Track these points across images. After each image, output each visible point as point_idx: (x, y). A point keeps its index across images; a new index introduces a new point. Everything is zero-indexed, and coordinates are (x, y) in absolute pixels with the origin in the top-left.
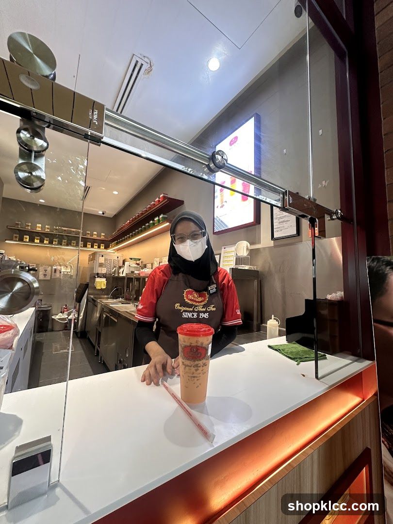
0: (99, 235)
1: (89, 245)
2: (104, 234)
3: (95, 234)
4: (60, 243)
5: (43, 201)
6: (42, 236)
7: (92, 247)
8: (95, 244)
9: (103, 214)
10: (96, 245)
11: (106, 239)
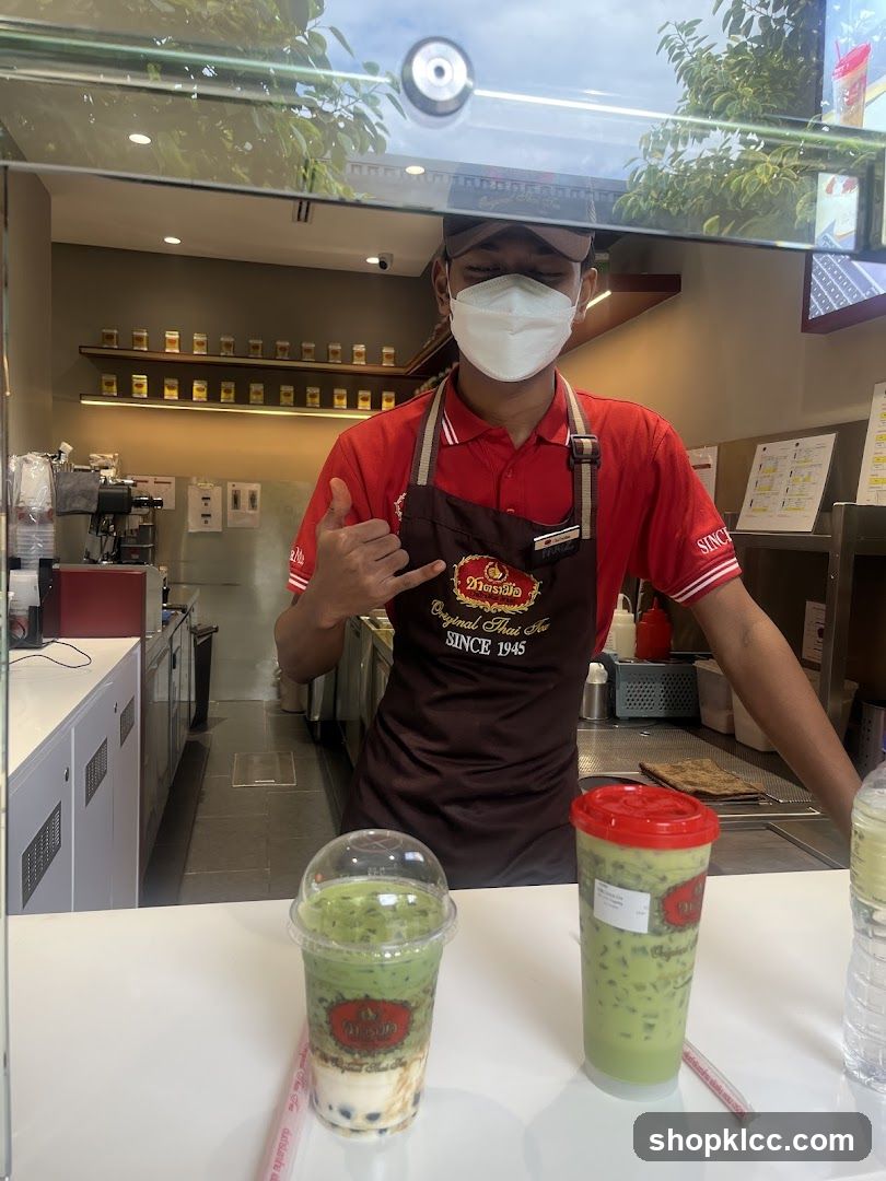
0: (373, 356)
1: (340, 398)
2: (391, 351)
3: (359, 354)
4: (242, 398)
5: (177, 241)
6: (184, 373)
7: (352, 405)
8: (361, 393)
9: (383, 265)
10: (365, 399)
11: (402, 371)
